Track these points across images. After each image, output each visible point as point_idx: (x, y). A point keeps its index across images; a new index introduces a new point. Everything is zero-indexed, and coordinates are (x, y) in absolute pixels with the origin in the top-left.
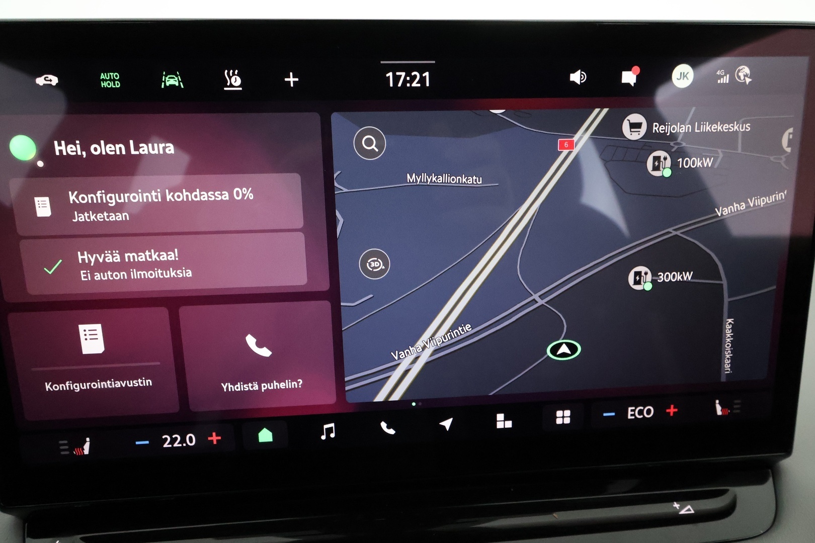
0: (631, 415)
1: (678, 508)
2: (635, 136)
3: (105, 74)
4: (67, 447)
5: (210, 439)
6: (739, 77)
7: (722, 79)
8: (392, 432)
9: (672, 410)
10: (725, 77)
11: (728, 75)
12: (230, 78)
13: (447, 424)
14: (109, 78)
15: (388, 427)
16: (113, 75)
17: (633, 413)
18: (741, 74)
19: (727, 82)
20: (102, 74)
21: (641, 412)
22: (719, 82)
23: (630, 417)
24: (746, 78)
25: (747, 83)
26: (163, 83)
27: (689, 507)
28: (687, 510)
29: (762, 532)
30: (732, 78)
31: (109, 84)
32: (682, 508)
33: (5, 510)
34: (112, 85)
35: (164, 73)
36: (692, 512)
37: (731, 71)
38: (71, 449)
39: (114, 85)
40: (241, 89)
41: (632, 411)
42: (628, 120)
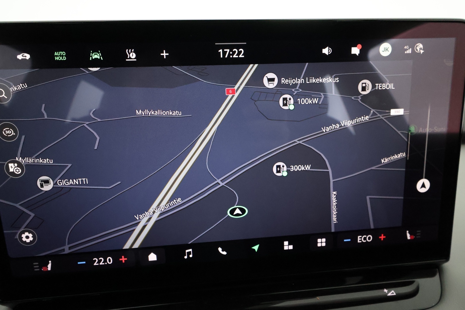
0: (360, 240)
1: (387, 292)
2: (271, 86)
3: (57, 52)
4: (38, 267)
5: (120, 259)
6: (417, 50)
7: (407, 51)
8: (225, 253)
9: (382, 237)
10: (409, 50)
11: (411, 49)
12: (129, 54)
13: (256, 248)
14: (59, 55)
15: (223, 251)
16: (62, 53)
17: (361, 239)
18: (418, 48)
19: (410, 53)
20: (56, 53)
21: (365, 239)
22: (406, 52)
23: (359, 242)
24: (421, 50)
25: (421, 53)
26: (91, 57)
27: (393, 291)
28: (392, 293)
29: (434, 305)
30: (413, 51)
31: (59, 58)
32: (389, 292)
33: (3, 303)
34: (61, 58)
35: (91, 52)
36: (395, 294)
37: (412, 47)
38: (40, 268)
39: (63, 58)
40: (136, 60)
41: (360, 238)
42: (266, 77)
